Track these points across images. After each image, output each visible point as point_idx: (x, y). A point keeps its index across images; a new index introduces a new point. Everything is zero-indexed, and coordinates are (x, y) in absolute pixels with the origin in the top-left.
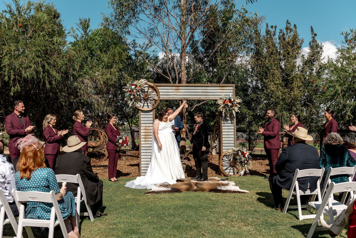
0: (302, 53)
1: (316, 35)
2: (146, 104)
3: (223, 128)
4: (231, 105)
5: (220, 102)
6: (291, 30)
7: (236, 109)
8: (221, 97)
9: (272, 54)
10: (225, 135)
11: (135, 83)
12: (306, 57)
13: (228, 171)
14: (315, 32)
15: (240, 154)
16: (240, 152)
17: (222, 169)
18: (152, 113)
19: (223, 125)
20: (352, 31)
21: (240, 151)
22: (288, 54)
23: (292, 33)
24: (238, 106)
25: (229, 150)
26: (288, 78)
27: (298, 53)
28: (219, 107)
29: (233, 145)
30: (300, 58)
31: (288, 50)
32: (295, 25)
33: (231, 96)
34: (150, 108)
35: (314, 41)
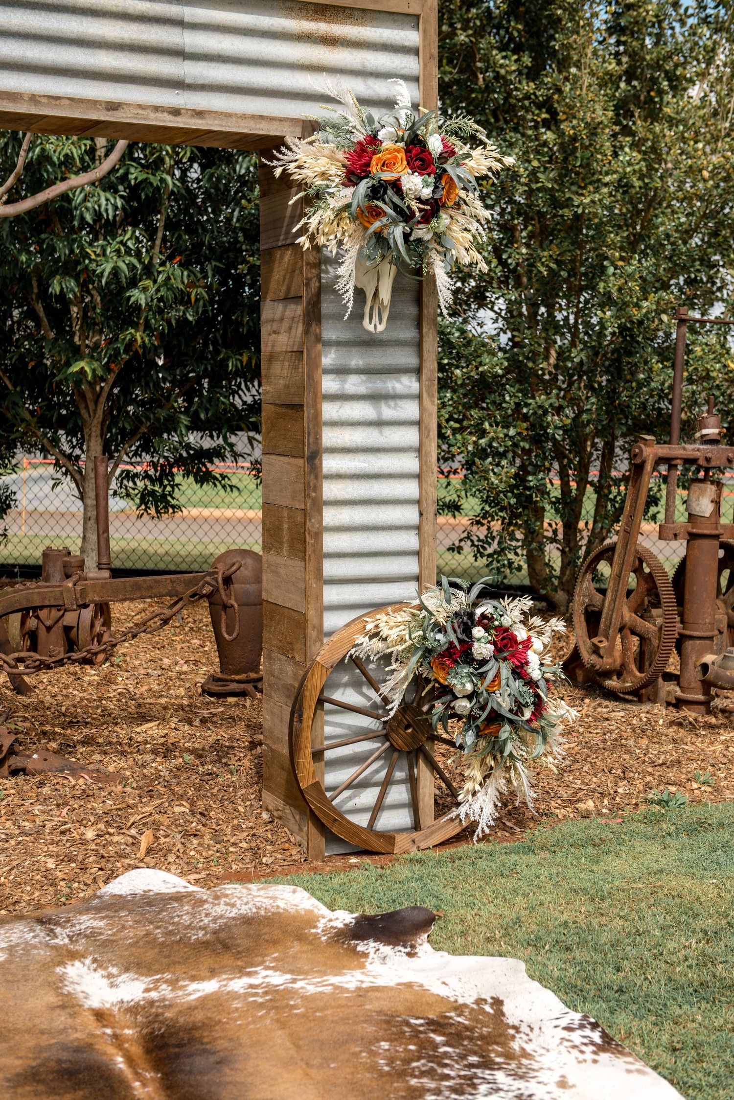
3: (329, 410)
4: (427, 193)
5: (313, 162)
7: (462, 238)
8: (315, 111)
10: (339, 476)
13: (369, 796)
15: (483, 648)
16: (487, 629)
17: (317, 786)
19: (329, 384)
21: (486, 621)
25: (382, 617)
28: (300, 212)
29: (411, 566)
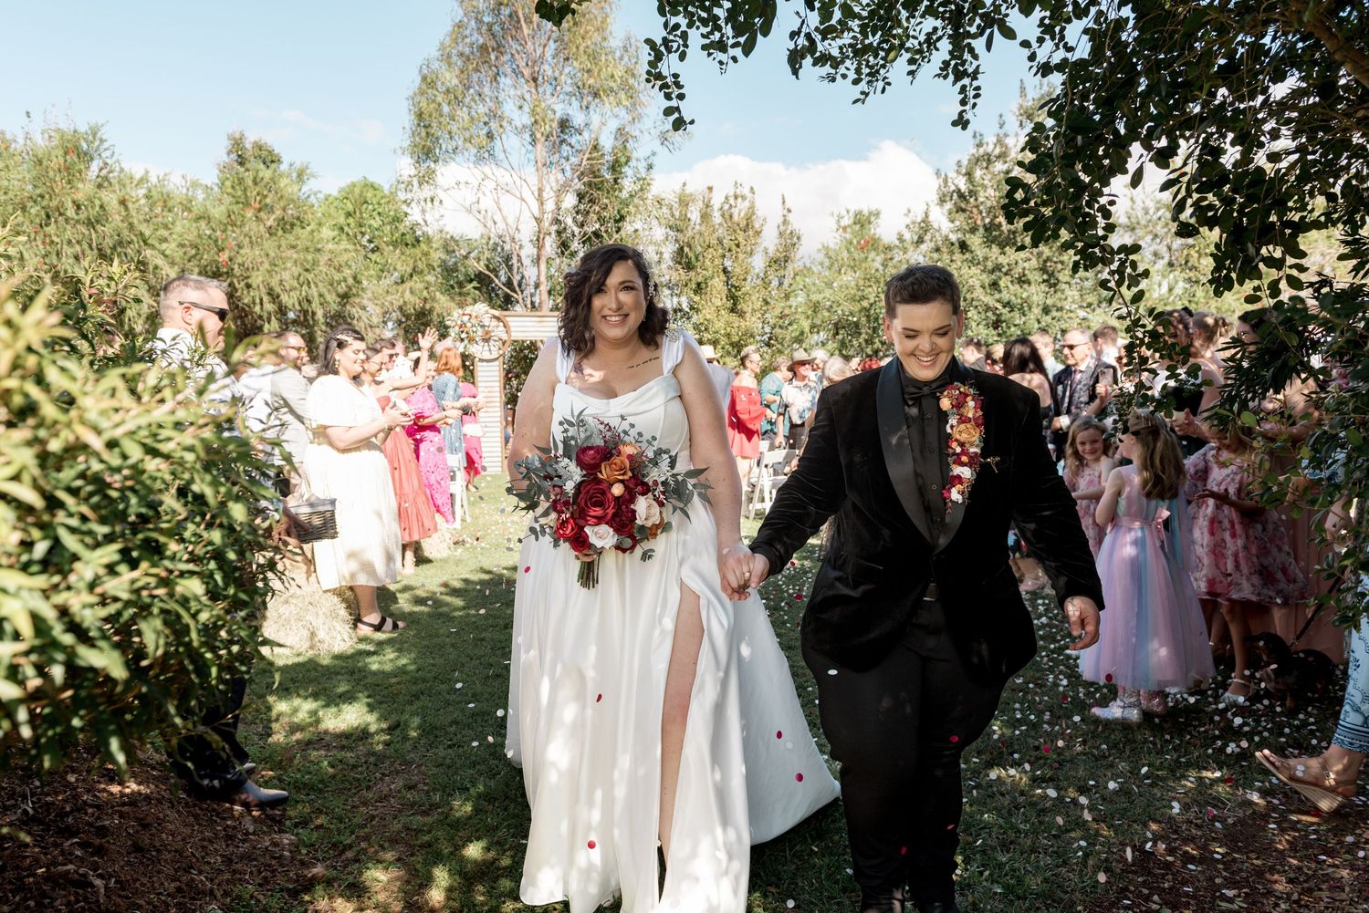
0: (764, 245)
1: (789, 211)
2: (486, 348)
6: (744, 198)
12: (771, 252)
14: (788, 205)
18: (497, 363)
20: (848, 212)
22: (738, 246)
23: (746, 205)
26: (737, 294)
27: (756, 244)
31: (736, 239)
32: (752, 188)
34: (495, 355)
35: (785, 222)
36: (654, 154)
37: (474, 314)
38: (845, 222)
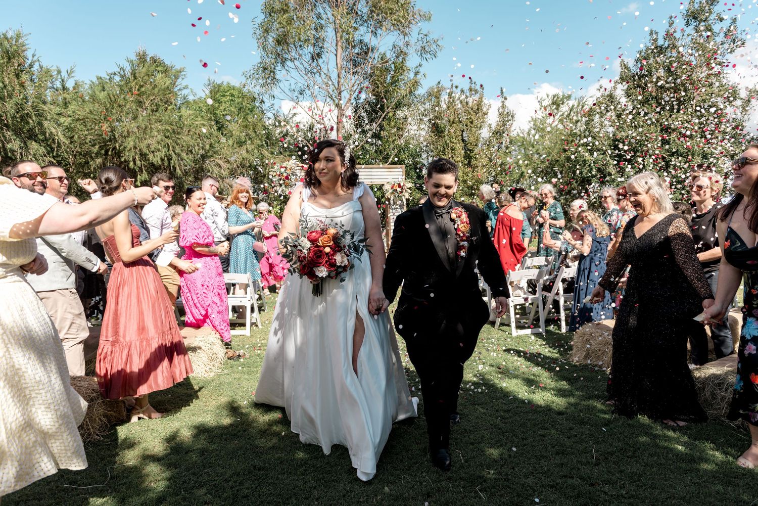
0: (489, 122)
1: (506, 99)
4: (400, 190)
5: (387, 187)
6: (476, 91)
7: (407, 195)
8: (388, 181)
9: (453, 122)
11: (284, 165)
12: (494, 127)
14: (505, 95)
20: (548, 96)
22: (472, 122)
23: (478, 95)
24: (409, 191)
26: (471, 155)
27: (483, 122)
28: (386, 193)
30: (486, 129)
31: (470, 118)
32: (481, 86)
33: (400, 180)
35: (503, 106)
36: (420, 65)
37: (289, 167)
38: (545, 103)
